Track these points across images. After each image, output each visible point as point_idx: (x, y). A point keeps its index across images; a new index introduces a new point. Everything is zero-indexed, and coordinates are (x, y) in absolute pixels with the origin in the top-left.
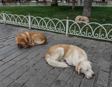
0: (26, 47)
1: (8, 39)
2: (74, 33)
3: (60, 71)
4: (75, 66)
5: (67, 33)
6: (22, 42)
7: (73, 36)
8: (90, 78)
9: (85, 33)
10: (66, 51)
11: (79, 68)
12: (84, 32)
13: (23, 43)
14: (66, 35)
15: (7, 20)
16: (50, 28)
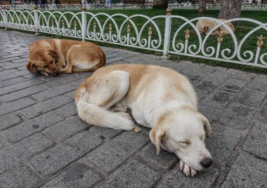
0: (47, 73)
1: (22, 58)
2: (183, 51)
3: (103, 138)
4: (152, 125)
5: (165, 51)
6: (37, 59)
7: (182, 59)
8: (193, 172)
9: (214, 51)
10: (134, 80)
11: (159, 133)
12: (211, 47)
13: (39, 62)
14: (164, 57)
15: (41, 24)
16: (127, 38)
